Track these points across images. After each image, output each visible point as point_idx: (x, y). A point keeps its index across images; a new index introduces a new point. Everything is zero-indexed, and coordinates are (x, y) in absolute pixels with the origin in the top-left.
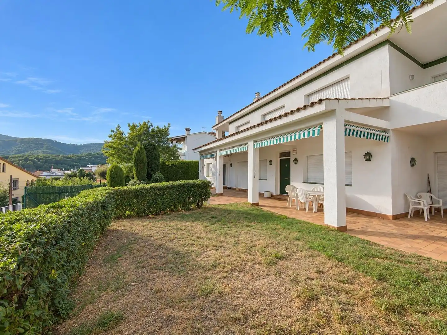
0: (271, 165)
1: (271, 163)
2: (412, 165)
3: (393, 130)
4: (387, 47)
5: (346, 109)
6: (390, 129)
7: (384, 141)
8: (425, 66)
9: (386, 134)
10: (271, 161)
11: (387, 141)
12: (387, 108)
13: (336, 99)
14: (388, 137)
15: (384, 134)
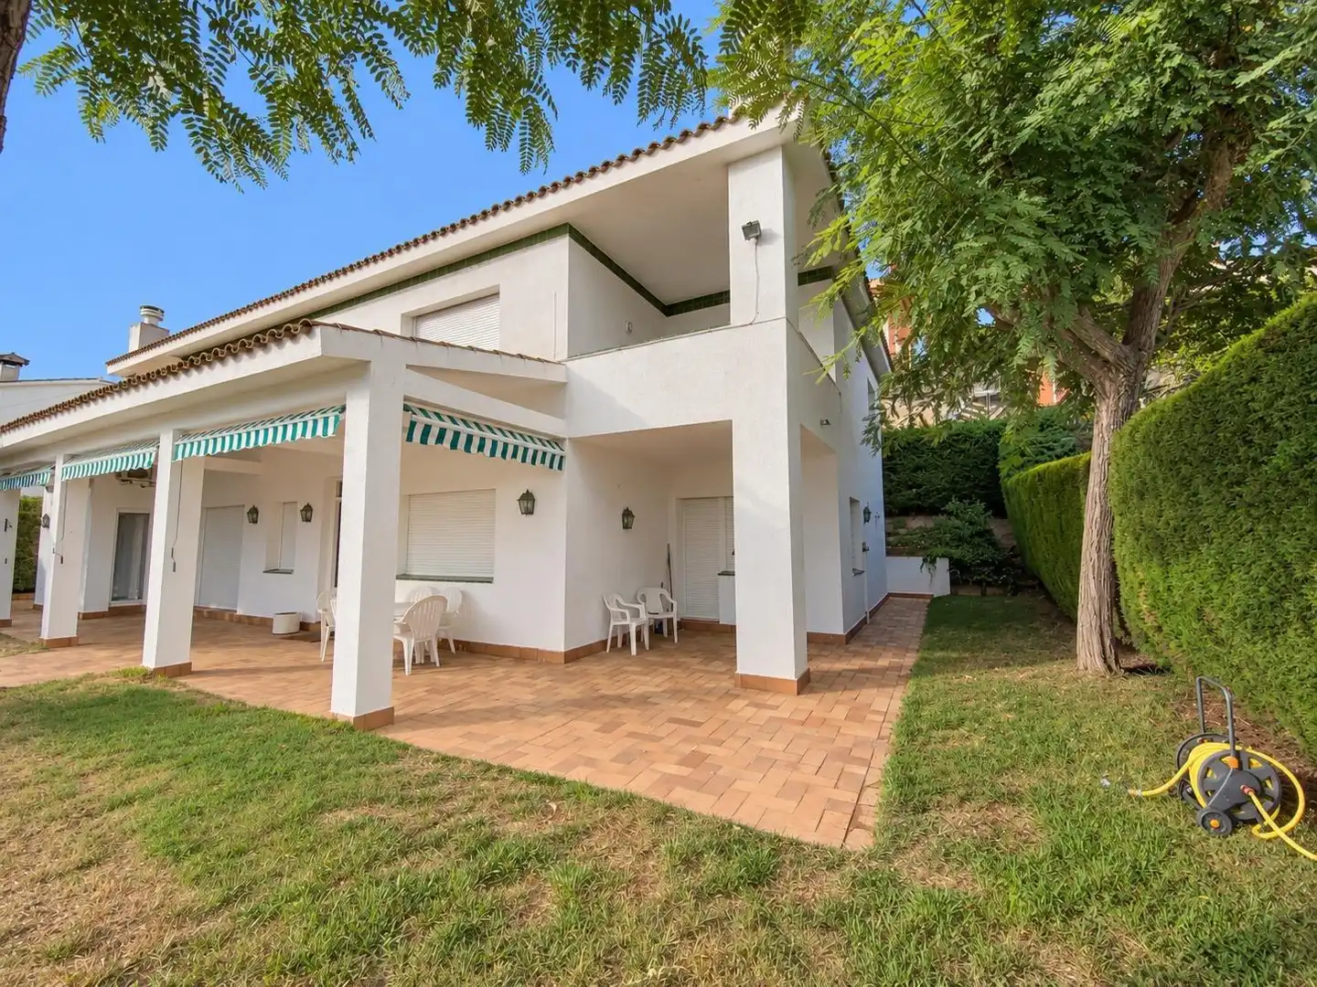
0: (308, 520)
1: (309, 514)
2: (626, 527)
3: (574, 441)
4: (563, 244)
5: (408, 366)
6: (564, 439)
7: (551, 467)
8: (670, 310)
9: (557, 451)
10: (308, 509)
11: (560, 467)
12: (562, 386)
13: (377, 332)
14: (562, 457)
15: (549, 450)
